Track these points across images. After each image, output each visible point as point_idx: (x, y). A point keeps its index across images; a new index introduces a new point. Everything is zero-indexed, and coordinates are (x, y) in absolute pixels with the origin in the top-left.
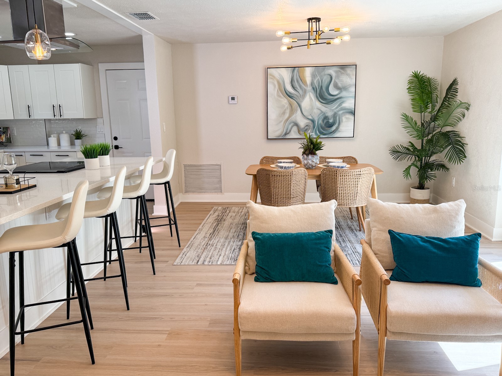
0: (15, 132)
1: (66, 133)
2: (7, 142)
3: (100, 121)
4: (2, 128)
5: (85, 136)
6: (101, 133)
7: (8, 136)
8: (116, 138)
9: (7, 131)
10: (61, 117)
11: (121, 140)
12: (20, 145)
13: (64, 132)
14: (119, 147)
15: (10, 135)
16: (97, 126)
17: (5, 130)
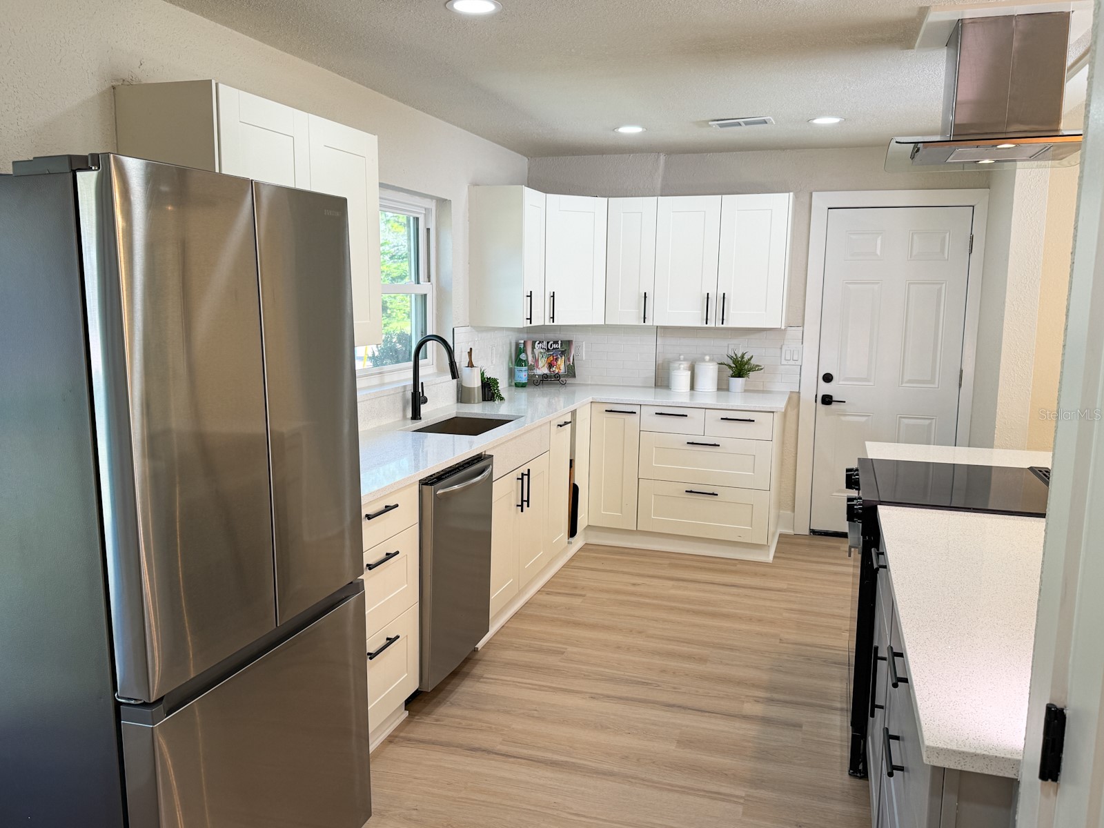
0: (583, 353)
1: (711, 360)
2: (567, 376)
3: (795, 333)
4: (560, 342)
5: (759, 369)
6: (793, 363)
7: (569, 361)
8: (828, 378)
9: (569, 349)
10: (723, 323)
11: (840, 383)
13: (707, 358)
14: (834, 399)
15: (573, 359)
16: (783, 346)
17: (565, 347)
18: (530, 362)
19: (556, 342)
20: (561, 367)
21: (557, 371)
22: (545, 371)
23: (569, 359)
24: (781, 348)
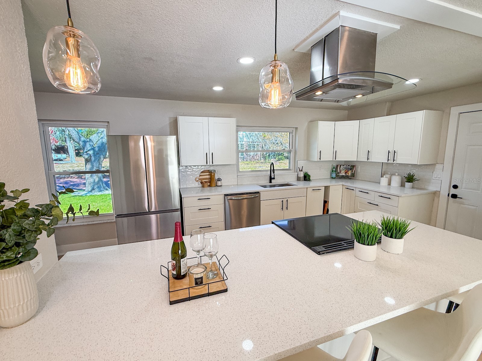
0: (359, 169)
2: (351, 176)
3: (439, 167)
4: (350, 166)
5: (417, 180)
6: (438, 179)
8: (455, 187)
9: (353, 168)
10: (394, 162)
11: (462, 190)
12: (360, 179)
13: (397, 174)
14: (458, 196)
15: (354, 171)
17: (352, 167)
18: (338, 171)
19: (349, 166)
20: (350, 173)
21: (348, 175)
22: (344, 174)
23: (353, 171)
24: (433, 173)
